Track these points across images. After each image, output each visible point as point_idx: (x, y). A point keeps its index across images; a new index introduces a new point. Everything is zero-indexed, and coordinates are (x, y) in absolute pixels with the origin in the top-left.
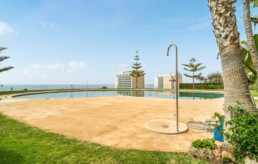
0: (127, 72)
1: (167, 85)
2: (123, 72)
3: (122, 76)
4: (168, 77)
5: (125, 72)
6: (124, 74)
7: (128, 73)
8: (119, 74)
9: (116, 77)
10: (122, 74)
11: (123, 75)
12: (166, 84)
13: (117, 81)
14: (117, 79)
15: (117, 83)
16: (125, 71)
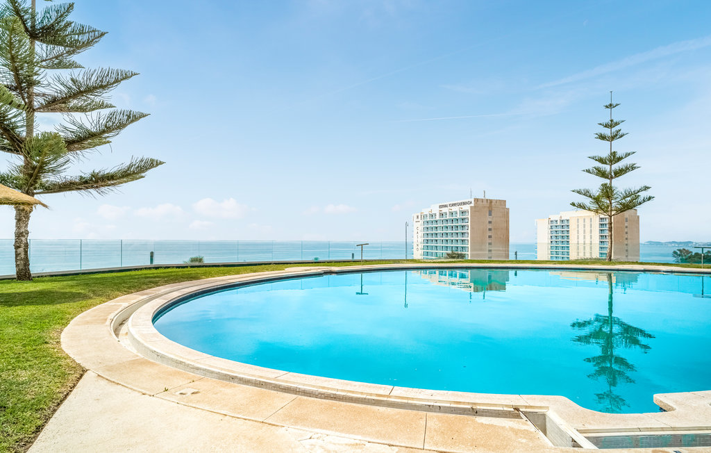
0: (454, 205)
1: (581, 247)
2: (441, 207)
3: (438, 218)
4: (588, 221)
5: (446, 206)
6: (444, 210)
7: (455, 209)
8: (426, 212)
9: (416, 219)
10: (436, 210)
11: (442, 215)
12: (581, 241)
13: (421, 234)
14: (421, 228)
15: (421, 240)
16: (448, 203)
